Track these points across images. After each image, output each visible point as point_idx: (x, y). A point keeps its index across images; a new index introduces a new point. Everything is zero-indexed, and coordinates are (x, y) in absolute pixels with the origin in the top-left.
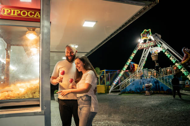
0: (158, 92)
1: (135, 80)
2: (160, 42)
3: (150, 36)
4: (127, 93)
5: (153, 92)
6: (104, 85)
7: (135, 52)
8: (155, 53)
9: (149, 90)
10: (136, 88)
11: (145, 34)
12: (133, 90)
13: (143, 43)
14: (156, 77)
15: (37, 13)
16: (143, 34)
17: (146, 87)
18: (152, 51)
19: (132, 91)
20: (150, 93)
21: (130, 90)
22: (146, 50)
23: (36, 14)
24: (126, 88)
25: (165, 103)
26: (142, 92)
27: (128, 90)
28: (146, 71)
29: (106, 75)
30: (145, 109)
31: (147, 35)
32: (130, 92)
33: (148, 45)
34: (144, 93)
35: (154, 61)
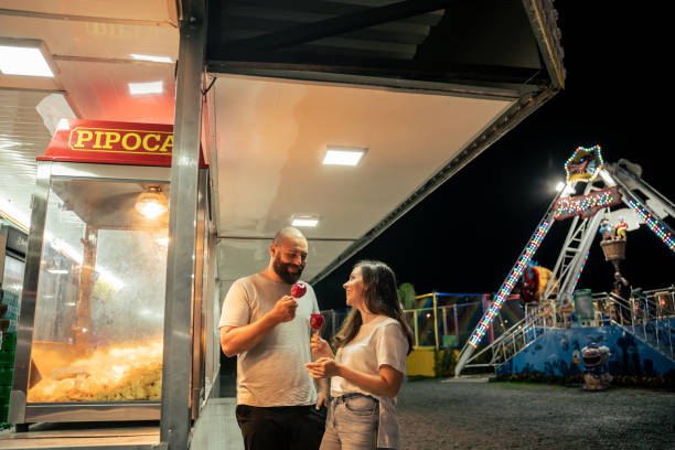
0: (634, 379)
1: (545, 332)
2: (637, 192)
3: (598, 170)
4: (514, 380)
5: (611, 378)
6: (432, 348)
7: (543, 229)
8: (616, 234)
9: (596, 373)
10: (549, 363)
11: (580, 163)
12: (536, 368)
13: (572, 195)
14: (625, 324)
15: (169, 137)
16: (573, 162)
17: (586, 360)
18: (605, 226)
19: (536, 372)
20: (602, 383)
21: (526, 370)
22: (580, 221)
23: (168, 140)
24: (511, 361)
25: (655, 425)
26: (572, 377)
27: (520, 370)
28: (584, 299)
29: (440, 311)
30: (574, 443)
31: (586, 166)
32: (525, 375)
33: (592, 201)
34: (578, 382)
35: (610, 262)
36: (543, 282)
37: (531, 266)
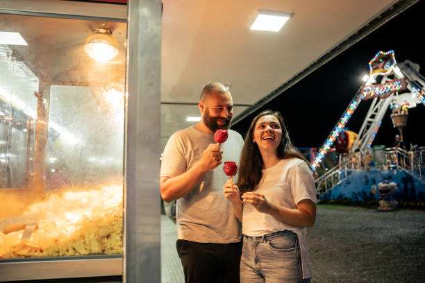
0: (412, 204)
1: (353, 174)
2: (417, 82)
3: (392, 67)
4: (332, 203)
5: (397, 203)
7: (353, 106)
8: (401, 110)
9: (388, 199)
10: (354, 193)
11: (380, 62)
12: (346, 196)
13: (374, 84)
14: (406, 168)
16: (375, 62)
17: (381, 191)
18: (394, 104)
19: (346, 199)
20: (391, 206)
21: (340, 197)
22: (378, 101)
24: (330, 191)
26: (370, 202)
27: (336, 197)
28: (379, 152)
30: (387, 248)
31: (384, 64)
32: (339, 200)
33: (387, 88)
34: (375, 205)
35: (396, 128)
36: (351, 141)
37: (344, 130)
